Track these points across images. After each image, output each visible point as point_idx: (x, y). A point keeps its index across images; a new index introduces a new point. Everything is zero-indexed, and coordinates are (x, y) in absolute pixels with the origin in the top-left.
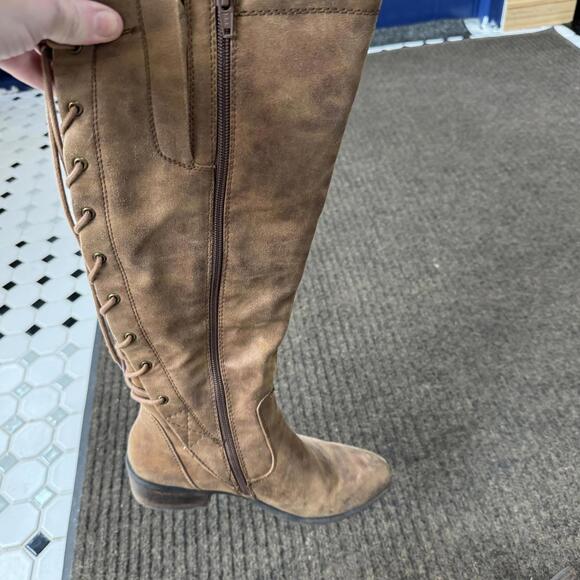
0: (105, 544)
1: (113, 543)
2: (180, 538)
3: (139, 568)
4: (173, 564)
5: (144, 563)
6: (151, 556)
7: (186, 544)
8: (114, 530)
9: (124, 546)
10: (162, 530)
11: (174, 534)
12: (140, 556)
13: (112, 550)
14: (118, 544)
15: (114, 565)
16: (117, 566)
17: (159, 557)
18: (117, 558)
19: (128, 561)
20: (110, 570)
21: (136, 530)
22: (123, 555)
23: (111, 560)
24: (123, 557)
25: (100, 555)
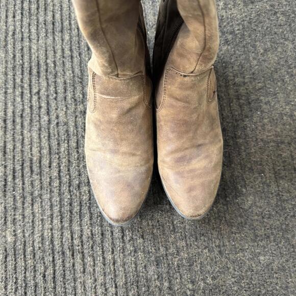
0: (12, 56)
1: (18, 55)
2: (67, 52)
3: (38, 72)
4: (63, 70)
5: (42, 69)
6: (47, 64)
7: (72, 57)
8: (19, 46)
9: (26, 58)
10: (54, 48)
11: (63, 50)
12: (38, 64)
13: (17, 60)
14: (22, 56)
15: (20, 70)
16: (23, 71)
17: (53, 65)
18: (22, 65)
19: (31, 67)
20: (18, 73)
21: (34, 47)
22: (26, 64)
23: (18, 66)
24: (26, 65)
25: (9, 63)
